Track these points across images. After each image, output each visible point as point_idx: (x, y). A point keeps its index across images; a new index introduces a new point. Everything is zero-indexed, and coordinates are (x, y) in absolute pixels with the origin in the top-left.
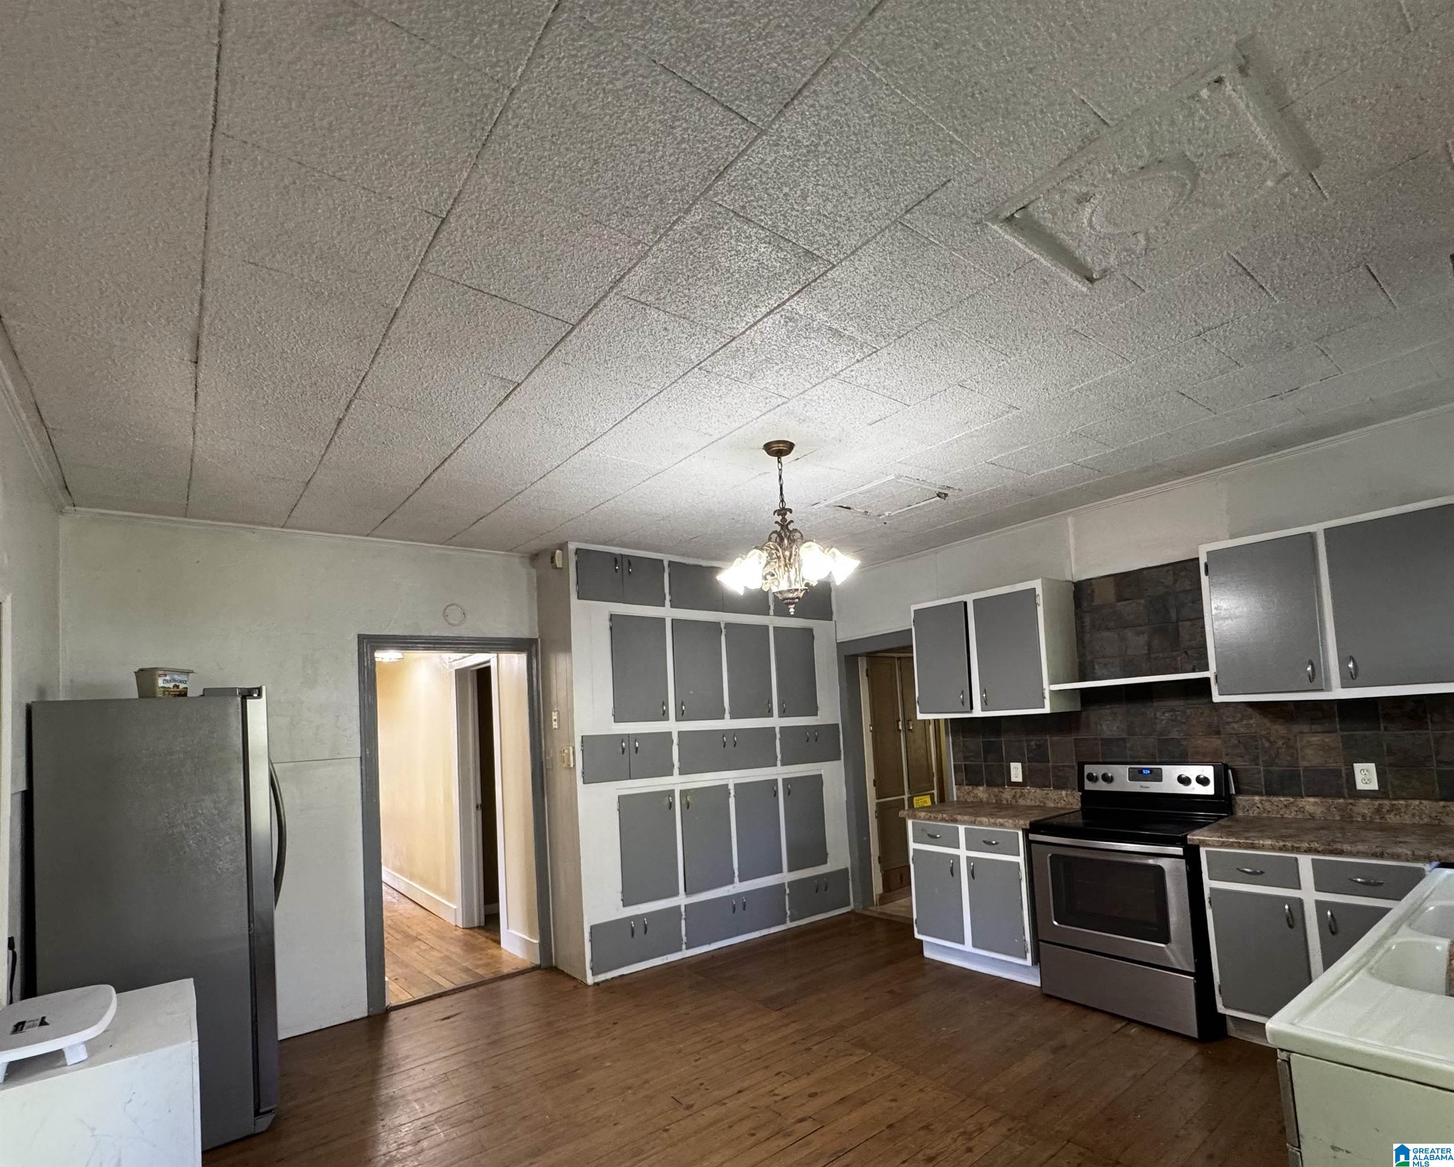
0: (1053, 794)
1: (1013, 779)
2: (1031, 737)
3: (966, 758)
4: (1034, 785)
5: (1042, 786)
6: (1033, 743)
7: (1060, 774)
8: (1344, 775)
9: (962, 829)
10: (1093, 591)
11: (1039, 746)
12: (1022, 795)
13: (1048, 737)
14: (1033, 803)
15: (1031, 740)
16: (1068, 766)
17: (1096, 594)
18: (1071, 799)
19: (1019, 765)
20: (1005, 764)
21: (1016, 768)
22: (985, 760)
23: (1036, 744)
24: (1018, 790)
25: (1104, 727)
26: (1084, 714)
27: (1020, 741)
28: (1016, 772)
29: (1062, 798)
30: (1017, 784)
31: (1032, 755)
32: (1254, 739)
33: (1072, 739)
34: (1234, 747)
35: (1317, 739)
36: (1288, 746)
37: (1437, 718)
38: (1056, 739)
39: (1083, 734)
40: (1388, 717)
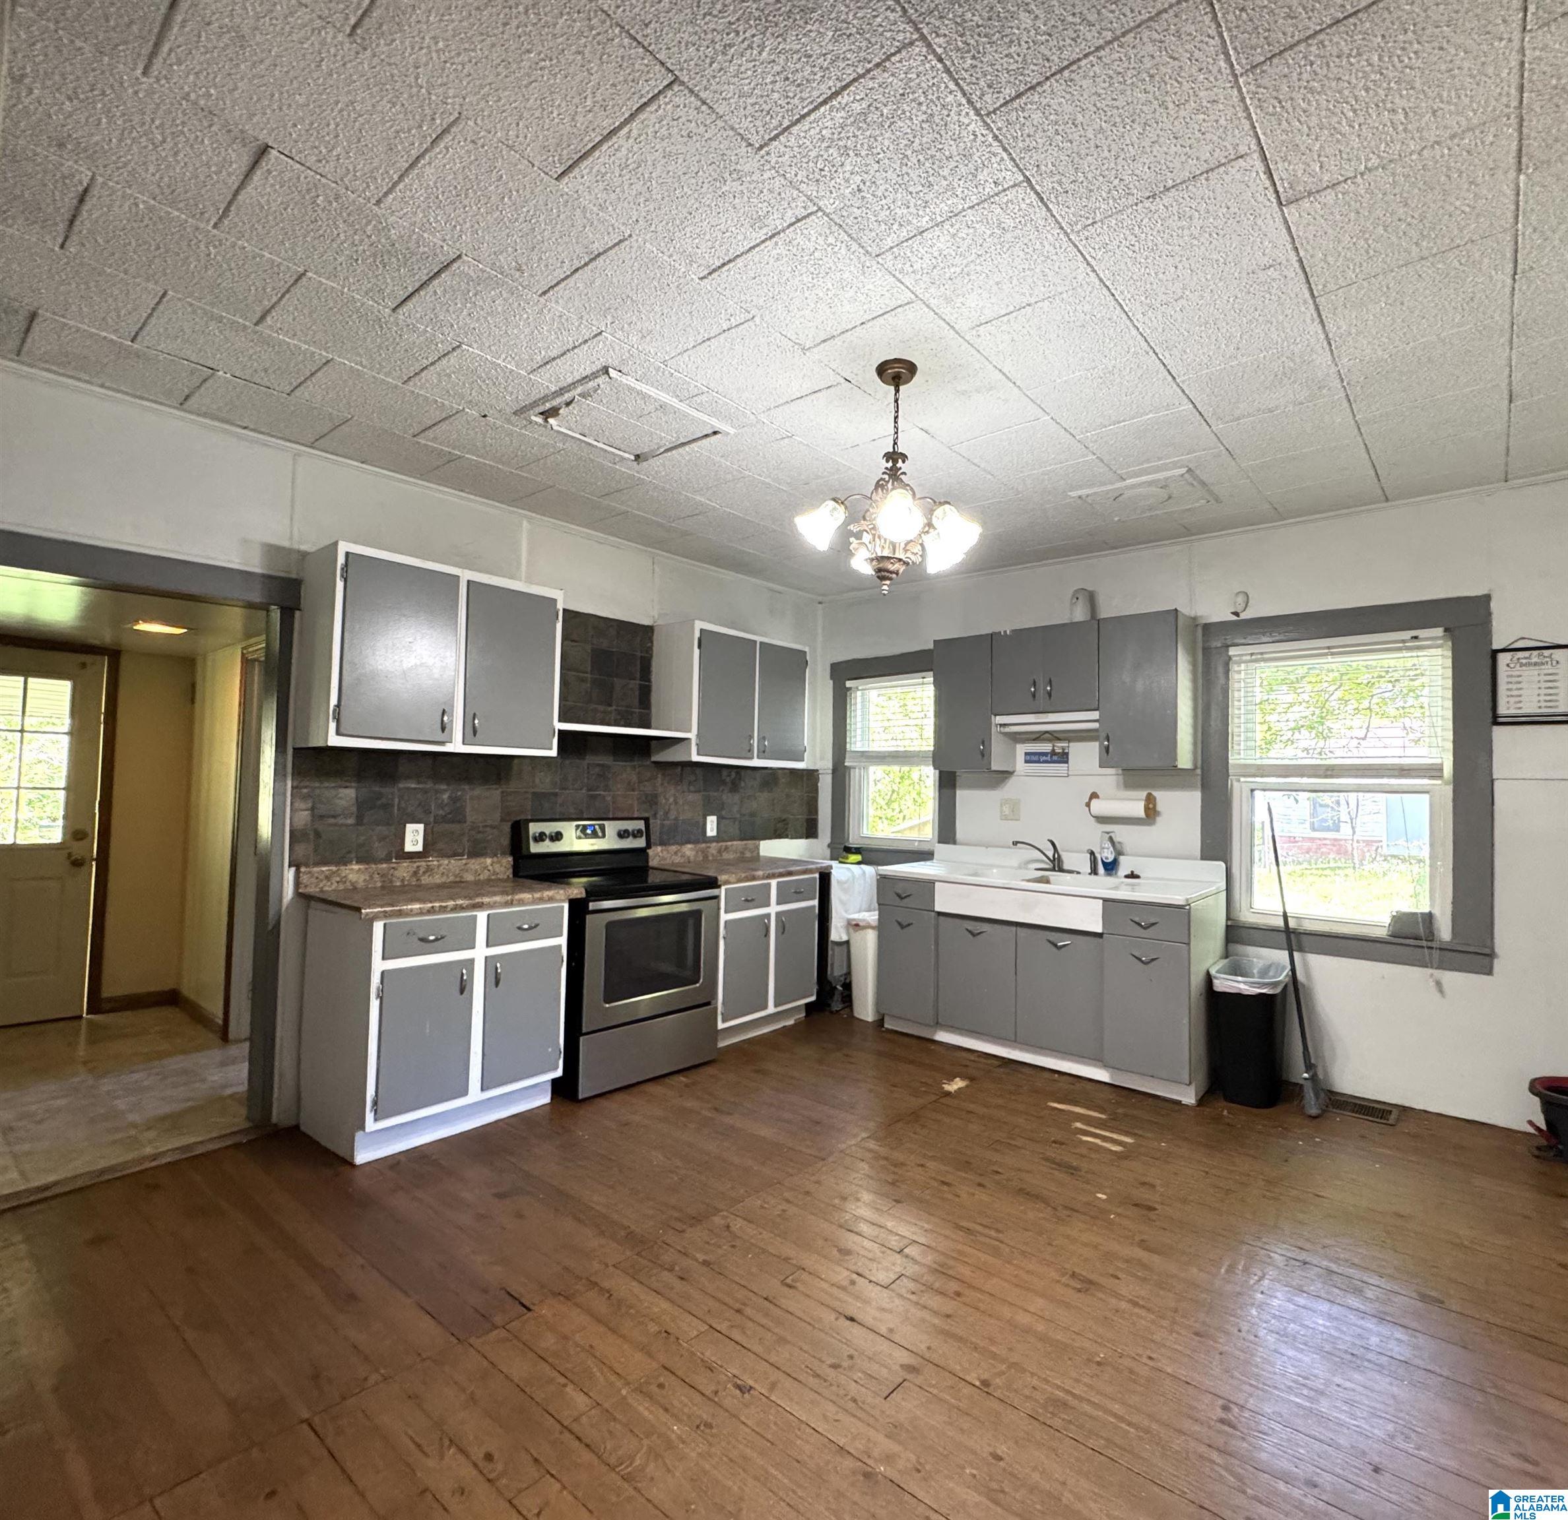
0: (475, 864)
1: (409, 847)
2: (442, 786)
3: (319, 819)
4: (443, 854)
5: (455, 854)
6: (445, 796)
7: (479, 836)
8: (701, 825)
9: (482, 917)
11: (454, 800)
12: (429, 870)
13: (467, 788)
14: (444, 879)
15: (442, 791)
16: (491, 826)
18: (497, 868)
19: (421, 827)
20: (394, 826)
21: (413, 831)
22: (360, 822)
23: (450, 797)
24: (420, 864)
25: (537, 779)
27: (426, 793)
28: (414, 837)
29: (486, 868)
30: (413, 856)
31: (441, 812)
32: (656, 796)
33: (498, 792)
34: (644, 802)
35: (691, 797)
36: (676, 803)
37: (743, 784)
38: (478, 791)
39: (513, 786)
40: (724, 783)
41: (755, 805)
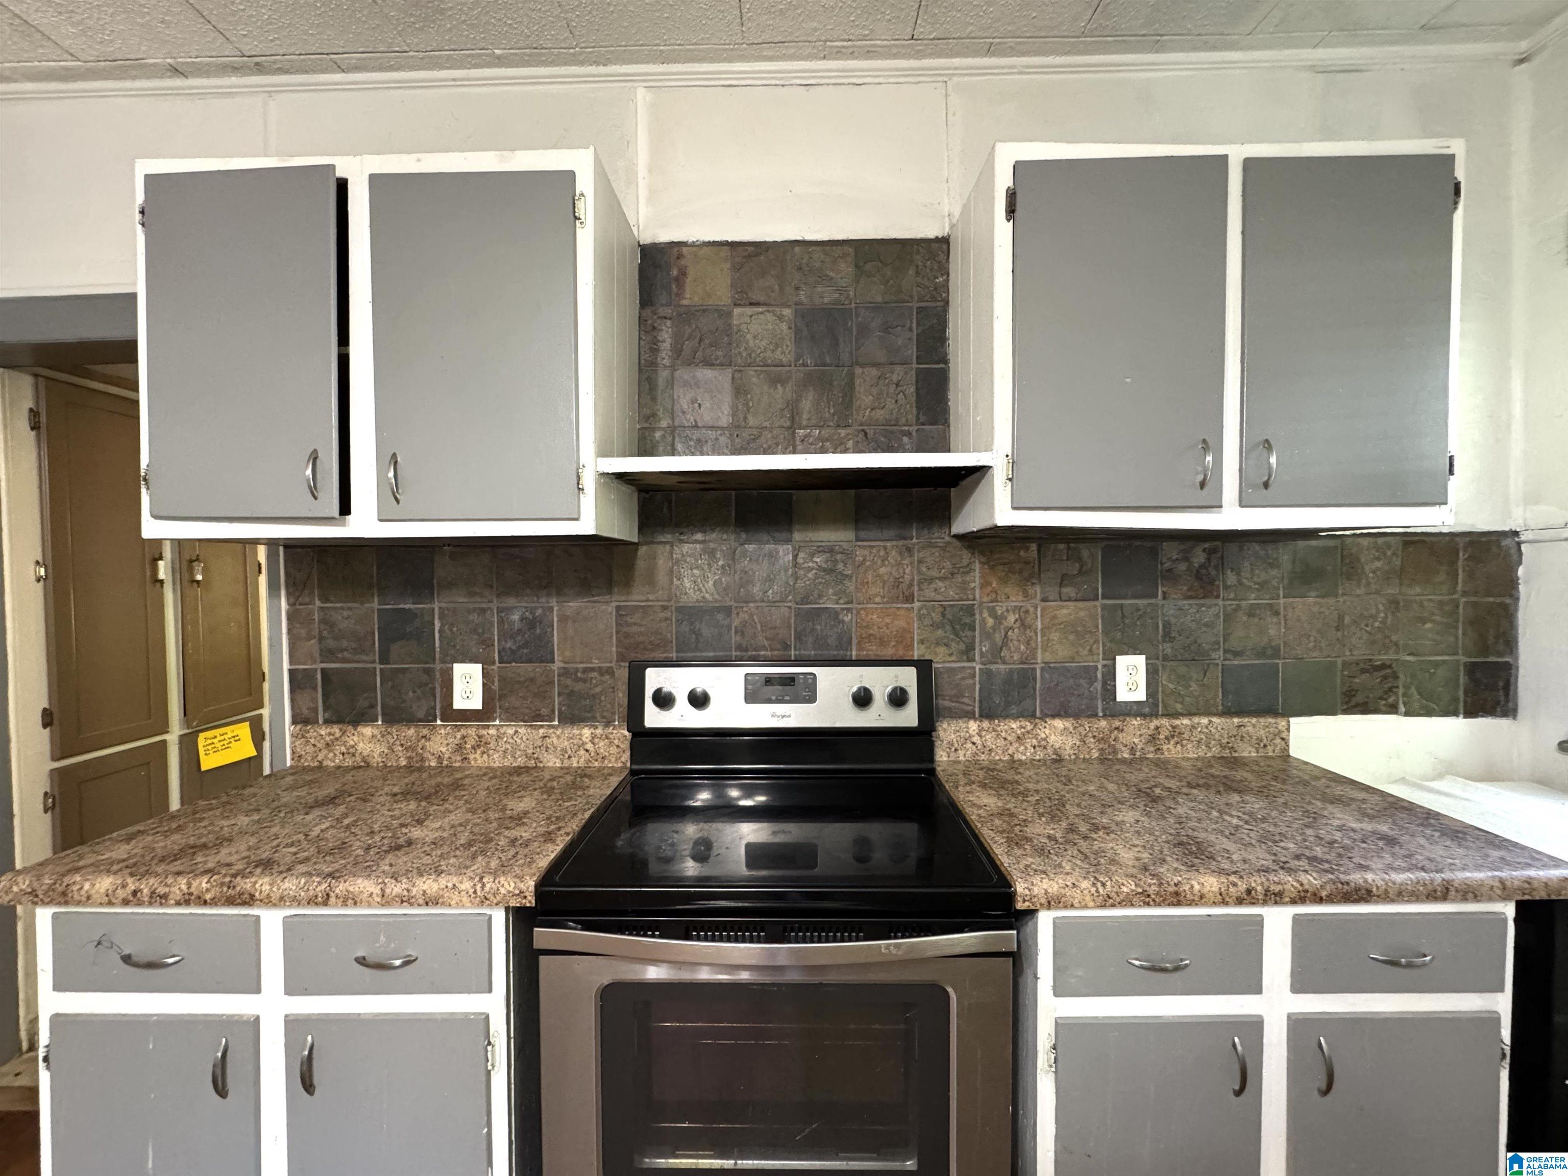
2: (511, 601)
3: (328, 654)
4: (512, 715)
5: (534, 717)
6: (516, 617)
7: (578, 687)
8: (1099, 676)
9: (271, 922)
10: (683, 273)
11: (531, 623)
12: (481, 744)
13: (553, 602)
14: (507, 761)
15: (509, 610)
16: (600, 670)
17: (689, 280)
18: (605, 747)
19: (476, 669)
20: (438, 666)
21: (468, 678)
22: (384, 659)
23: (522, 618)
24: (471, 731)
25: (687, 583)
26: (643, 550)
27: (483, 611)
28: (468, 685)
29: (581, 745)
30: (466, 715)
31: (510, 644)
32: (970, 611)
33: (611, 608)
34: (935, 626)
35: (1067, 611)
36: (1024, 625)
37: (1231, 579)
38: (574, 605)
39: (637, 596)
40: (1170, 576)
41: (1274, 631)
